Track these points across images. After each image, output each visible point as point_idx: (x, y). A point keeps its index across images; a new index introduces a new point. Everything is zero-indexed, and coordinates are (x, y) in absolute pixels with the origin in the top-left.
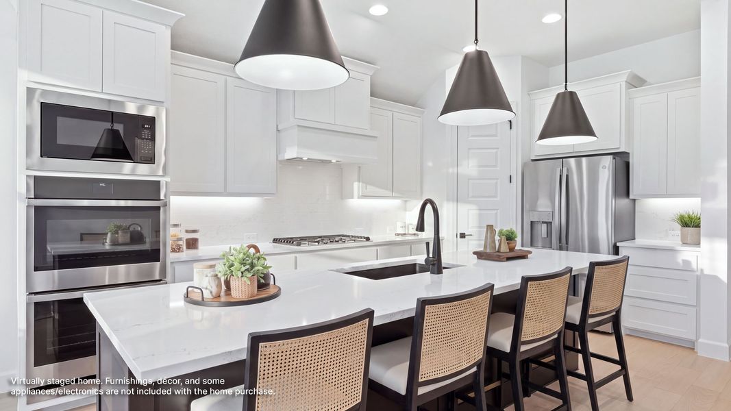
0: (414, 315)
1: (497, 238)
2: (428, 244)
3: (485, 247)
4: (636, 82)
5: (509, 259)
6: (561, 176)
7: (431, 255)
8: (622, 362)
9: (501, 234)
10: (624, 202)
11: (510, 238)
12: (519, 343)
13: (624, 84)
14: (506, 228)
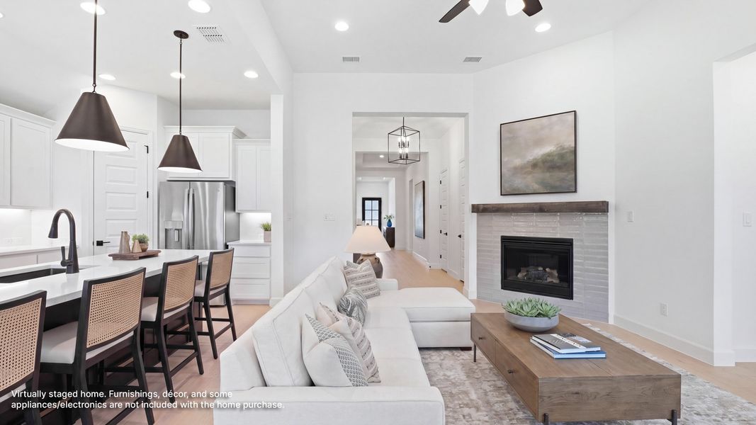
0: (81, 296)
1: (131, 243)
2: (63, 249)
3: (121, 250)
4: (239, 135)
5: (141, 258)
6: (189, 195)
7: (67, 258)
8: (231, 320)
9: (134, 239)
10: (232, 215)
11: (142, 241)
12: (163, 312)
13: (231, 135)
14: (139, 233)
